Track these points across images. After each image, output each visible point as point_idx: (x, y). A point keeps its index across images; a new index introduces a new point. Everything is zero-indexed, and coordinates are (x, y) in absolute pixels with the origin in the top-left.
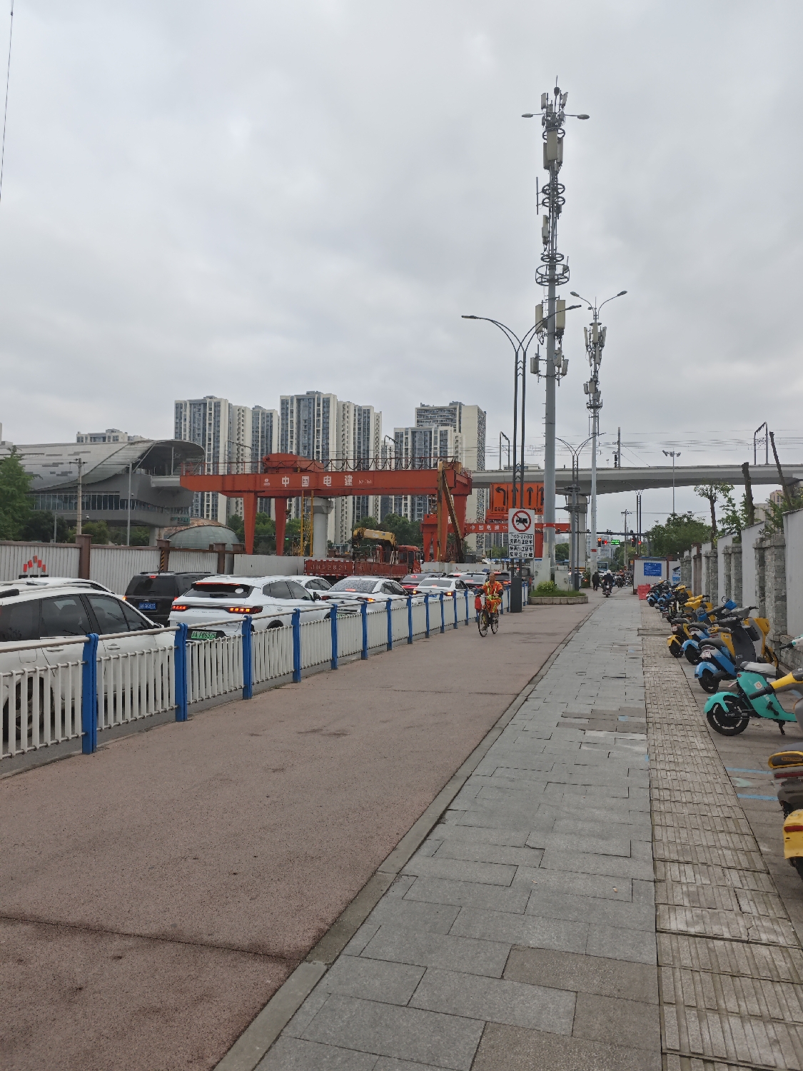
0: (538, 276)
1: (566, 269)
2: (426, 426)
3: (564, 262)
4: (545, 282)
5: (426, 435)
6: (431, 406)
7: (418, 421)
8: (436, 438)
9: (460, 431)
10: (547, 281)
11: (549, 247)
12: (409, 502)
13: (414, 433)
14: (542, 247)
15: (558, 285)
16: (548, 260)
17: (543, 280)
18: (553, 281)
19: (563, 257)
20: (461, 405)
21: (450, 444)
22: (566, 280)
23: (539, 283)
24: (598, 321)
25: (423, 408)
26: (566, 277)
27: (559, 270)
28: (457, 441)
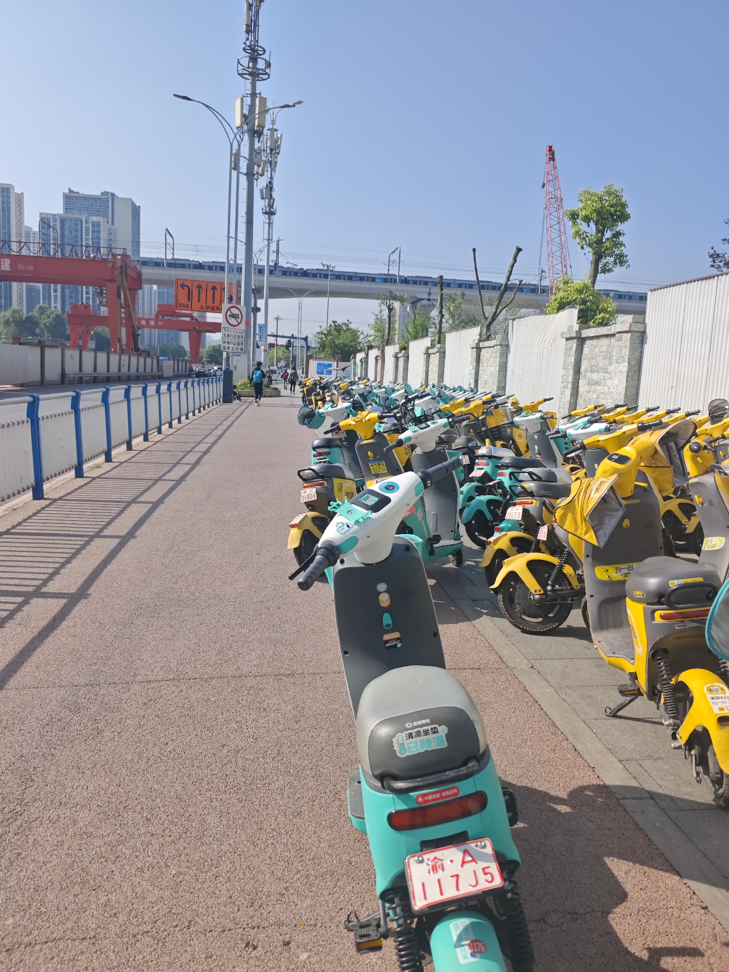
0: (240, 67)
1: (268, 65)
2: (76, 215)
3: (266, 56)
4: (246, 74)
5: (76, 225)
6: (82, 193)
7: (66, 209)
8: (87, 229)
9: (113, 224)
10: (248, 75)
11: (251, 37)
12: (59, 294)
13: (63, 221)
14: (245, 35)
15: (258, 80)
16: (250, 51)
17: (245, 72)
18: (255, 75)
19: (264, 51)
20: (113, 195)
21: (103, 235)
22: (267, 76)
23: (239, 74)
24: (275, 127)
25: (71, 194)
26: (267, 74)
27: (261, 64)
28: (110, 233)
